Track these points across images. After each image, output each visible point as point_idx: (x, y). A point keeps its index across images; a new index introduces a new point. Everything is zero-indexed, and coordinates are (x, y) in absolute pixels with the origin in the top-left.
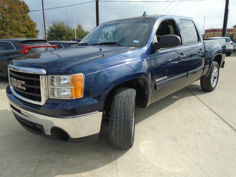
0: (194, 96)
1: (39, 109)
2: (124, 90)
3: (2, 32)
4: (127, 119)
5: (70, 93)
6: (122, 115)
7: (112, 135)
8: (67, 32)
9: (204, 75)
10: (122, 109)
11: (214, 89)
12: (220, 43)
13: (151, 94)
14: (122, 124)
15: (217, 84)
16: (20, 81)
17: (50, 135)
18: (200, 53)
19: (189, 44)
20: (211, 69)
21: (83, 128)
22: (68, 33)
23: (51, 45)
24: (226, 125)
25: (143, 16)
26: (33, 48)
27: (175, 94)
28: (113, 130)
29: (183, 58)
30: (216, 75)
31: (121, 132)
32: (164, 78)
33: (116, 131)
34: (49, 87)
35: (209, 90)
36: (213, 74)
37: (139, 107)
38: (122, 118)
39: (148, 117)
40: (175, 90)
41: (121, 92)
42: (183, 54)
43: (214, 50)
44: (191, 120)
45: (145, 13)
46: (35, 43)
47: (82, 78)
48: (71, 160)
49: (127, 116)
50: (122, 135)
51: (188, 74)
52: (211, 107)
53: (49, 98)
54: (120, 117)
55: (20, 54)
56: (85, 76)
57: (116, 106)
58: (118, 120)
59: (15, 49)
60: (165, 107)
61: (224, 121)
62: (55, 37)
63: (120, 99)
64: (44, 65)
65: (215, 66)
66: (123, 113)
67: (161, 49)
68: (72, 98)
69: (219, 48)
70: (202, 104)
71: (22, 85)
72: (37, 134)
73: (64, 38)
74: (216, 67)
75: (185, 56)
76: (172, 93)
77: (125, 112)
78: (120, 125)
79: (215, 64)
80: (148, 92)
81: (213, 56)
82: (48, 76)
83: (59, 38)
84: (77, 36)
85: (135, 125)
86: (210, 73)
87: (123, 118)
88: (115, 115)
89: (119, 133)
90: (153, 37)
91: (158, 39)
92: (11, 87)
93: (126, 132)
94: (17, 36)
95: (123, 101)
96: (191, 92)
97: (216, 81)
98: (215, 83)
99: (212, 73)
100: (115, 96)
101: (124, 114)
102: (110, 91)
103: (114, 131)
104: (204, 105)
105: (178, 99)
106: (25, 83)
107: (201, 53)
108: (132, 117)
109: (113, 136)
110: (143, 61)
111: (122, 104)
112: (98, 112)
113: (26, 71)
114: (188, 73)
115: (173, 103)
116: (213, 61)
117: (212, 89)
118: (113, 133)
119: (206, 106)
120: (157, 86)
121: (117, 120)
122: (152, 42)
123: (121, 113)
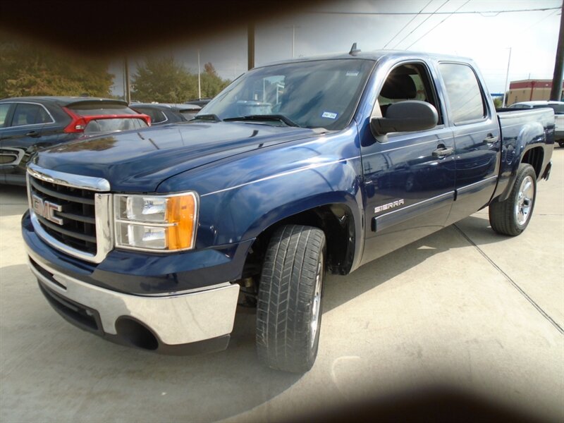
0: (473, 247)
1: (92, 271)
2: (296, 232)
3: (29, 77)
4: (299, 302)
5: (164, 237)
6: (287, 292)
7: (263, 340)
8: (179, 82)
9: (498, 197)
10: (287, 279)
11: (522, 231)
12: (540, 118)
13: (362, 240)
14: (287, 314)
15: (532, 217)
16: (51, 204)
17: (115, 335)
18: (489, 144)
19: (461, 123)
20: (516, 181)
21: (194, 319)
22: (182, 82)
23: (136, 114)
24: (547, 323)
25: (351, 53)
26: (95, 119)
27: (425, 240)
28: (265, 327)
29: (445, 155)
30: (529, 197)
31: (284, 332)
32: (396, 203)
33: (272, 329)
34: (116, 220)
35: (511, 234)
36: (520, 193)
37: (334, 272)
38: (288, 299)
39: (355, 296)
40: (427, 232)
41: (287, 236)
42: (446, 146)
43: (523, 137)
44: (460, 307)
45: (354, 45)
46: (100, 108)
47: (192, 203)
48: (164, 394)
49: (300, 297)
50: (286, 341)
51: (456, 195)
52: (512, 276)
53: (114, 248)
54: (284, 296)
55: (63, 133)
56: (200, 198)
57: (273, 270)
58: (279, 304)
59: (52, 121)
60: (400, 271)
61: (542, 311)
62: (151, 92)
63: (283, 254)
64: (109, 168)
65: (526, 174)
66: (289, 288)
67: (388, 134)
68: (167, 248)
69: (538, 132)
70: (491, 267)
71: (56, 214)
72: (85, 330)
73: (173, 94)
74: (528, 177)
75: (449, 150)
76: (419, 238)
77: (294, 287)
78: (282, 316)
79: (525, 171)
80: (354, 238)
81: (522, 150)
82: (115, 195)
83: (160, 95)
84: (203, 90)
85: (323, 316)
86: (513, 191)
87: (290, 300)
88: (272, 293)
89: (278, 336)
90: (372, 104)
91: (384, 109)
92: (34, 217)
93: (295, 334)
94: (62, 88)
95: (291, 258)
96: (465, 236)
97: (527, 210)
98: (525, 216)
99: (518, 192)
100: (273, 245)
101: (291, 291)
102: (259, 235)
103: (267, 329)
104: (495, 270)
105: (432, 253)
106: (63, 208)
107: (492, 143)
108: (311, 297)
109: (266, 341)
110: (345, 162)
111: (289, 266)
112: (228, 283)
113: (67, 183)
114: (456, 191)
115: (420, 261)
116: (522, 162)
117: (517, 229)
118: (265, 335)
119: (499, 272)
120: (377, 223)
121: (276, 303)
122: (369, 118)
123: (286, 287)
